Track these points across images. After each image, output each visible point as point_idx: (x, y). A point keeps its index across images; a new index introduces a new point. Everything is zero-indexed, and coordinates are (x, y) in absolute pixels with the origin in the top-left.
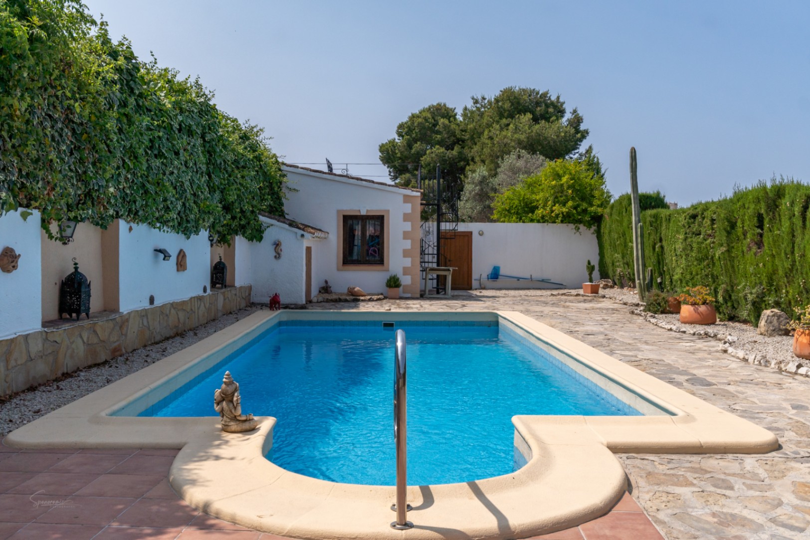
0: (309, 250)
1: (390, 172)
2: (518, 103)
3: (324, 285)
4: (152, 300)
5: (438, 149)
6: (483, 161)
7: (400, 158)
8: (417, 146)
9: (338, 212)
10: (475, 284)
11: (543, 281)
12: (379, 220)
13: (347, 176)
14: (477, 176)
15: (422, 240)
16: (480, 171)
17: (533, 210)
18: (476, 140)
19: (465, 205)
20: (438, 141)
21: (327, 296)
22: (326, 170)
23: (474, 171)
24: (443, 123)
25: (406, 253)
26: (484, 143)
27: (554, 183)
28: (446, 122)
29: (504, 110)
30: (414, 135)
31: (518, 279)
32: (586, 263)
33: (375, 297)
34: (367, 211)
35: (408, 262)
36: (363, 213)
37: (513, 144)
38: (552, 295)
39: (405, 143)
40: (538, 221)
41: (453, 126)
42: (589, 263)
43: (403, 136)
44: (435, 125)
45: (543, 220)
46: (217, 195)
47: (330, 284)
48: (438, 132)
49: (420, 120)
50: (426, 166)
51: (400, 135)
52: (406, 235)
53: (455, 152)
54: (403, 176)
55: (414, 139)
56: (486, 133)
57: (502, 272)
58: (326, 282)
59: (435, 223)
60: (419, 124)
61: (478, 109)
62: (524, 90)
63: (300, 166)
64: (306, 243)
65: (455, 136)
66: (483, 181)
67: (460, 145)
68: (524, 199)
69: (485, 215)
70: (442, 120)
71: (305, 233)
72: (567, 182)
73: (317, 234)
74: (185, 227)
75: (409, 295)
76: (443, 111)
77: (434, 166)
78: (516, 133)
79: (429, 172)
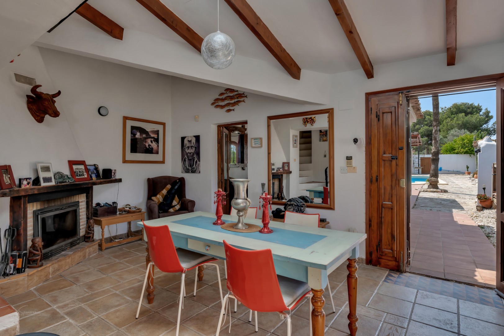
2: (459, 109)
5: (426, 127)
11: (457, 171)
17: (455, 150)
20: (426, 124)
26: (444, 125)
27: (461, 142)
28: (429, 117)
29: (453, 111)
31: (449, 171)
32: (466, 166)
37: (455, 125)
40: (456, 154)
42: (467, 166)
44: (425, 118)
45: (457, 153)
48: (426, 121)
56: (445, 121)
57: (443, 169)
59: (418, 155)
61: (443, 111)
62: (463, 103)
68: (452, 147)
70: (427, 117)
72: (466, 142)
76: (428, 113)
77: (424, 133)
78: (457, 121)
79: (422, 135)
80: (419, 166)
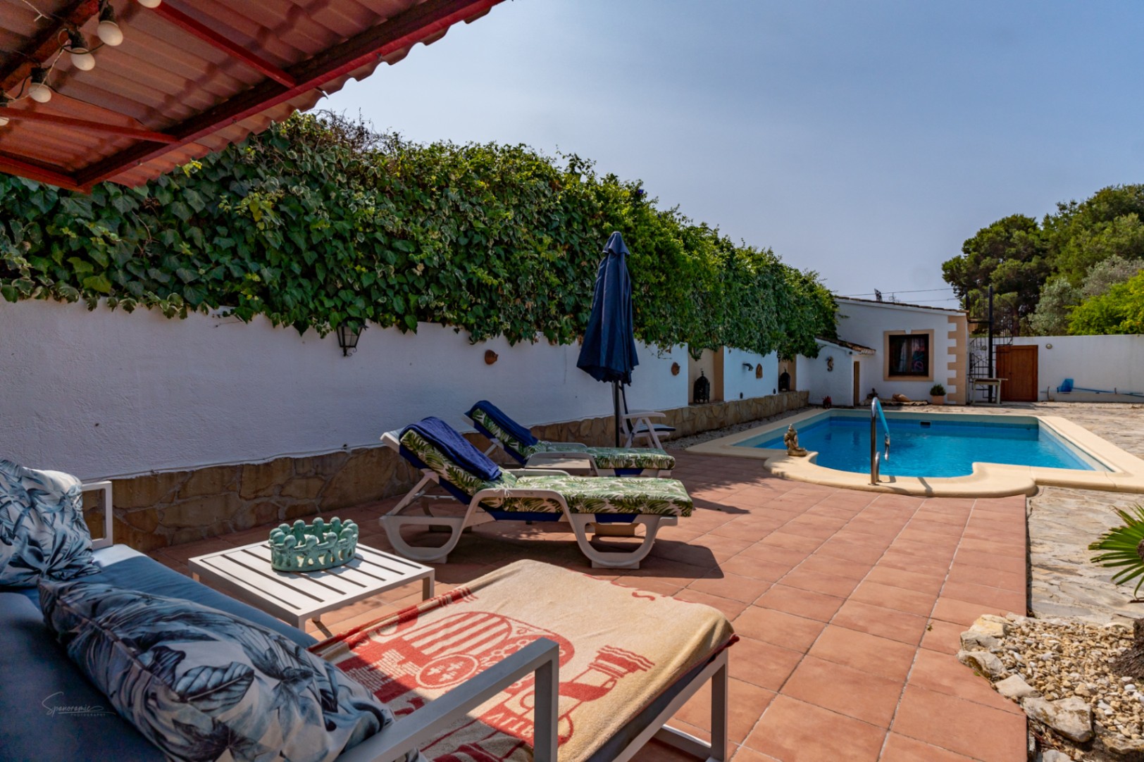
0: (857, 365)
1: (955, 290)
2: (1120, 203)
3: (871, 392)
4: (741, 395)
5: (1012, 262)
6: (1069, 271)
7: (966, 275)
8: (987, 261)
9: (885, 333)
10: (1040, 396)
11: (1131, 394)
12: (924, 339)
13: (894, 303)
14: (1055, 288)
15: (971, 355)
16: (1062, 281)
17: (1118, 321)
18: (1061, 249)
19: (1039, 318)
20: (1012, 254)
22: (874, 298)
23: (1052, 283)
24: (1019, 235)
25: (951, 366)
26: (1070, 252)
28: (1023, 233)
29: (1100, 212)
30: (982, 251)
31: (1098, 392)
33: (918, 403)
34: (912, 331)
35: (954, 374)
36: (908, 332)
37: (1109, 249)
38: (1133, 407)
39: (972, 260)
40: (1126, 333)
41: (1031, 237)
43: (969, 253)
44: (1008, 238)
45: (1132, 331)
46: (783, 326)
48: (1013, 245)
49: (990, 235)
50: (997, 280)
51: (966, 251)
52: (951, 350)
53: (1034, 262)
54: (969, 292)
55: (982, 254)
56: (1072, 241)
57: (1076, 384)
58: (873, 390)
59: (987, 339)
60: (989, 239)
61: (1066, 215)
62: (1130, 187)
63: (851, 297)
64: (854, 359)
65: (1033, 247)
66: (1064, 291)
67: (1040, 255)
68: (1107, 311)
69: (1061, 330)
70: (1017, 233)
71: (853, 351)
73: (866, 351)
74: (763, 350)
75: (955, 403)
76: (1019, 222)
77: (1006, 280)
78: (1114, 237)
79: (1001, 286)
80: (990, 374)
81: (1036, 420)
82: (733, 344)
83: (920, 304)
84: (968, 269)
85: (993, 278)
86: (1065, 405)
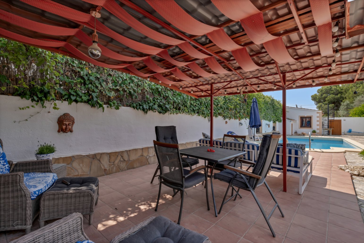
0: (292, 124)
1: (315, 103)
4: (266, 132)
5: (332, 95)
6: (350, 98)
7: (318, 99)
8: (324, 95)
9: (299, 116)
10: (342, 133)
12: (310, 118)
13: (301, 108)
15: (323, 122)
16: (347, 102)
18: (347, 92)
19: (341, 112)
20: (332, 93)
21: (296, 134)
22: (295, 107)
23: (344, 102)
24: (334, 88)
25: (318, 125)
26: (350, 93)
30: (323, 92)
31: (359, 133)
35: (318, 127)
36: (306, 116)
37: (361, 92)
39: (320, 94)
41: (338, 88)
43: (319, 93)
46: (274, 114)
47: (297, 131)
48: (332, 91)
50: (328, 101)
51: (318, 92)
52: (318, 121)
53: (339, 96)
54: (319, 104)
55: (323, 93)
57: (352, 131)
59: (327, 118)
64: (291, 123)
65: (338, 91)
66: (348, 105)
67: (340, 94)
68: (361, 110)
69: (347, 115)
71: (291, 121)
73: (294, 121)
74: (270, 121)
75: (319, 135)
77: (331, 101)
78: (363, 89)
79: (329, 102)
80: (328, 128)
81: (342, 139)
82: (264, 119)
83: (309, 109)
84: (319, 97)
85: (326, 100)
86: (350, 136)
